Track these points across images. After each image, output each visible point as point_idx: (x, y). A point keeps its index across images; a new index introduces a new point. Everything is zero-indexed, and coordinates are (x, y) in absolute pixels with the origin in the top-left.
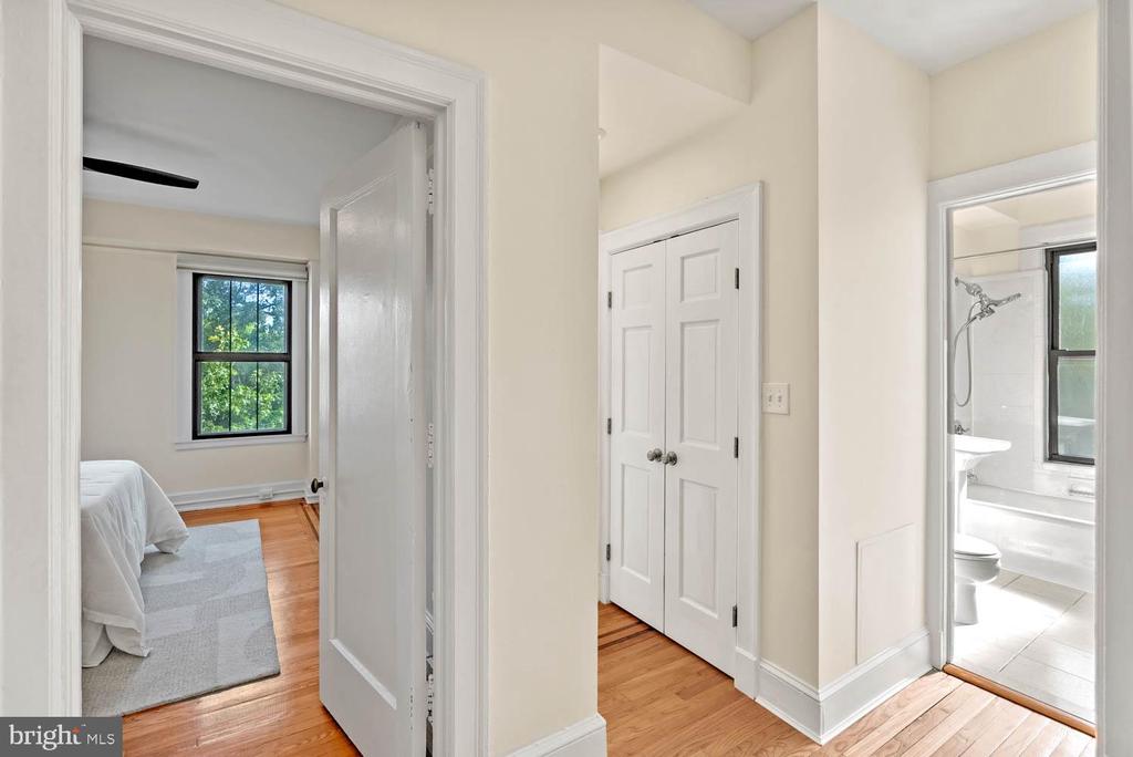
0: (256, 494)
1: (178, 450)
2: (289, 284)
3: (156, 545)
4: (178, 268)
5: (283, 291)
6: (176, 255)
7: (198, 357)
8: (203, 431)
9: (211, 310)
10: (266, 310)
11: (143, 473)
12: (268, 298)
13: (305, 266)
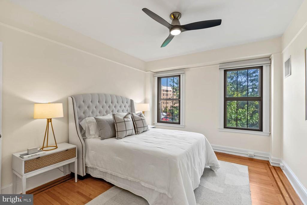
0: (247, 153)
1: (220, 131)
2: (261, 68)
3: (210, 166)
4: (219, 69)
5: (259, 71)
6: (219, 65)
7: (226, 99)
8: (228, 126)
9: (233, 89)
10: (249, 87)
11: (205, 139)
12: (250, 83)
13: (269, 58)
